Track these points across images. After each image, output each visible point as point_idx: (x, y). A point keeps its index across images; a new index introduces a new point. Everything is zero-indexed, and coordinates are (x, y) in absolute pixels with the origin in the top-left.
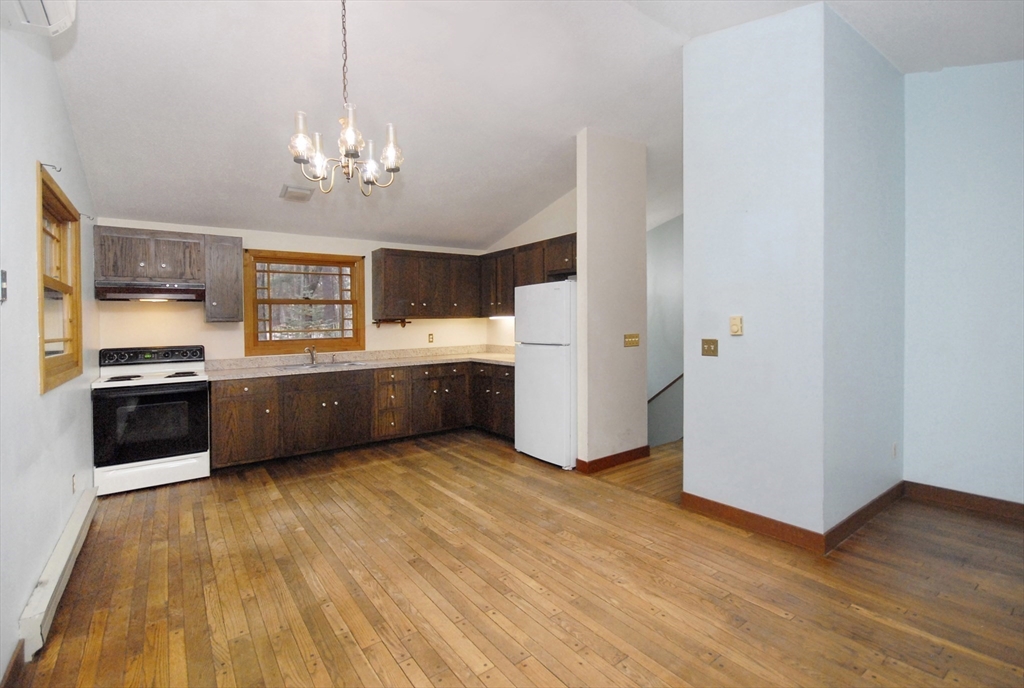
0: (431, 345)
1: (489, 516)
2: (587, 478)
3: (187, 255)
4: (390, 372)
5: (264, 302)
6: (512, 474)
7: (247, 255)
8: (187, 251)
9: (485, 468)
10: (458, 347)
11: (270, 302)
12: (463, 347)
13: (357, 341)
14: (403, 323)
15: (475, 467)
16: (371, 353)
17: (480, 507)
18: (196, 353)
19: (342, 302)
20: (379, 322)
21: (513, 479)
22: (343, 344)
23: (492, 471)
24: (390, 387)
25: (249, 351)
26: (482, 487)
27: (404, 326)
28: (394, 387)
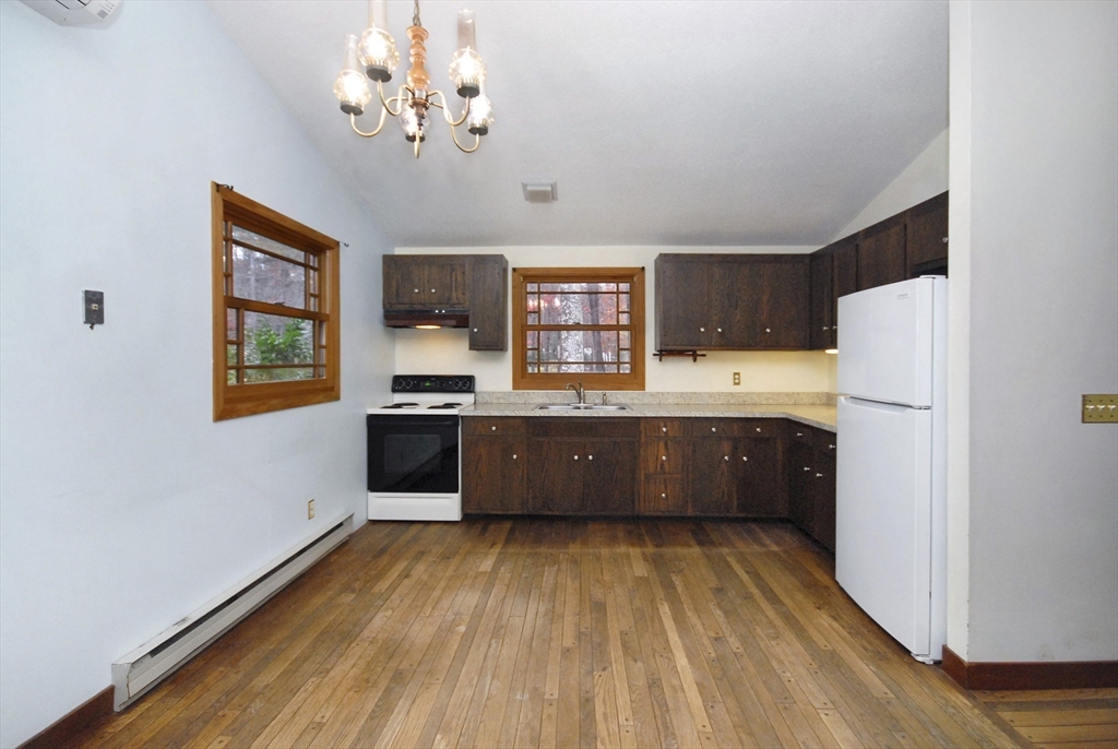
0: (737, 389)
1: (702, 718)
2: (959, 700)
3: (454, 279)
4: (662, 424)
5: (533, 328)
6: (801, 633)
7: (516, 274)
8: (454, 274)
9: (764, 604)
10: (779, 394)
11: (539, 328)
12: (787, 394)
13: (636, 379)
14: (695, 357)
15: (749, 597)
16: (652, 395)
17: (700, 686)
18: (464, 384)
19: (618, 328)
20: (663, 353)
21: (798, 646)
22: (618, 382)
23: (772, 614)
24: (662, 444)
25: (516, 386)
26: (734, 643)
27: (695, 360)
28: (666, 445)
